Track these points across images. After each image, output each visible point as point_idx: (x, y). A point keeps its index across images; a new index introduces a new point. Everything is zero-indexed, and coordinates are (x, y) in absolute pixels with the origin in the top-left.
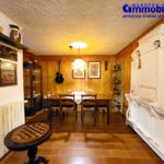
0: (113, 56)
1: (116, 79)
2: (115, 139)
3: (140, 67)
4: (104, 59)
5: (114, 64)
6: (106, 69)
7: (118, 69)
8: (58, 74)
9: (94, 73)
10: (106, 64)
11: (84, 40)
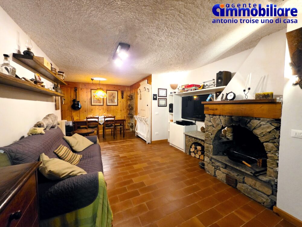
0: (128, 87)
1: (130, 106)
2: (126, 141)
3: (141, 99)
4: (121, 89)
5: (129, 94)
6: (122, 98)
7: (131, 98)
8: (74, 101)
9: (112, 101)
10: (122, 94)
11: (104, 78)
